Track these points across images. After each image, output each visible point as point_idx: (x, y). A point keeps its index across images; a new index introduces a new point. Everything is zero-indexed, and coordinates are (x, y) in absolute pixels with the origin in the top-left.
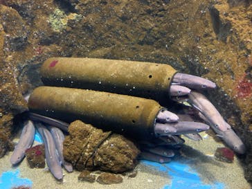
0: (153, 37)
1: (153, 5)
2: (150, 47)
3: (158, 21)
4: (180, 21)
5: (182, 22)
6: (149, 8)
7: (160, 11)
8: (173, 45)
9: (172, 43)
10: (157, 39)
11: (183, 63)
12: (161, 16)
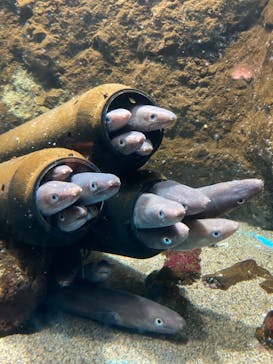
0: (192, 122)
1: (190, 68)
2: (186, 141)
3: (200, 95)
4: (241, 88)
5: (244, 91)
6: (181, 73)
7: (202, 76)
8: (231, 134)
9: (227, 131)
10: (200, 125)
11: (248, 165)
12: (205, 85)
